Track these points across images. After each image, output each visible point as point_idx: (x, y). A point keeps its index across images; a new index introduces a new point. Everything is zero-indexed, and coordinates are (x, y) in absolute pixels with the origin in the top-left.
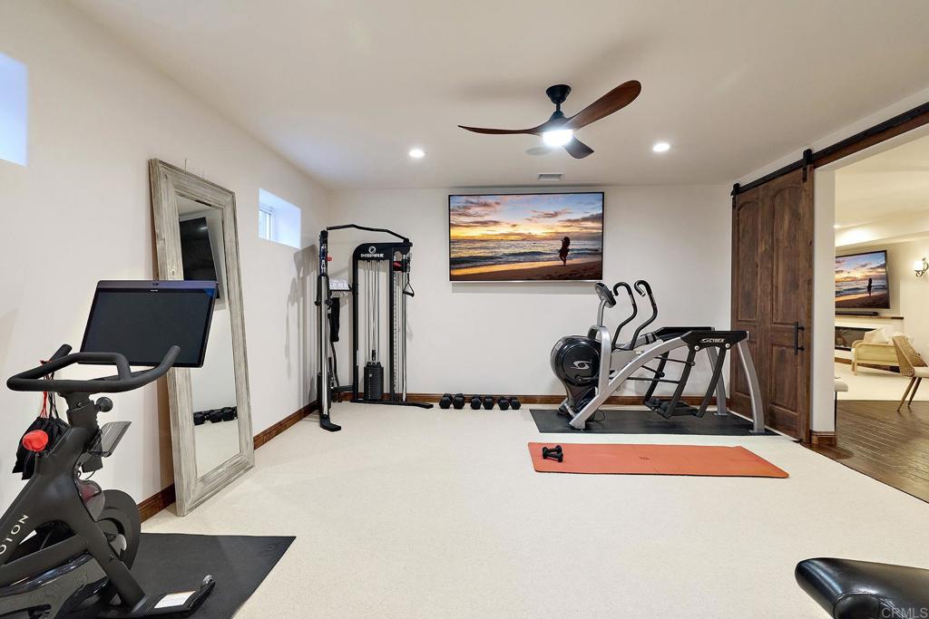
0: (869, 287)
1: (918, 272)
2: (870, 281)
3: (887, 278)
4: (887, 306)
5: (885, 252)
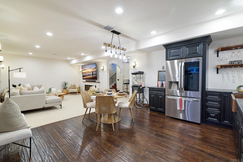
0: (93, 74)
1: (102, 70)
3: (96, 71)
4: (96, 79)
5: (96, 63)
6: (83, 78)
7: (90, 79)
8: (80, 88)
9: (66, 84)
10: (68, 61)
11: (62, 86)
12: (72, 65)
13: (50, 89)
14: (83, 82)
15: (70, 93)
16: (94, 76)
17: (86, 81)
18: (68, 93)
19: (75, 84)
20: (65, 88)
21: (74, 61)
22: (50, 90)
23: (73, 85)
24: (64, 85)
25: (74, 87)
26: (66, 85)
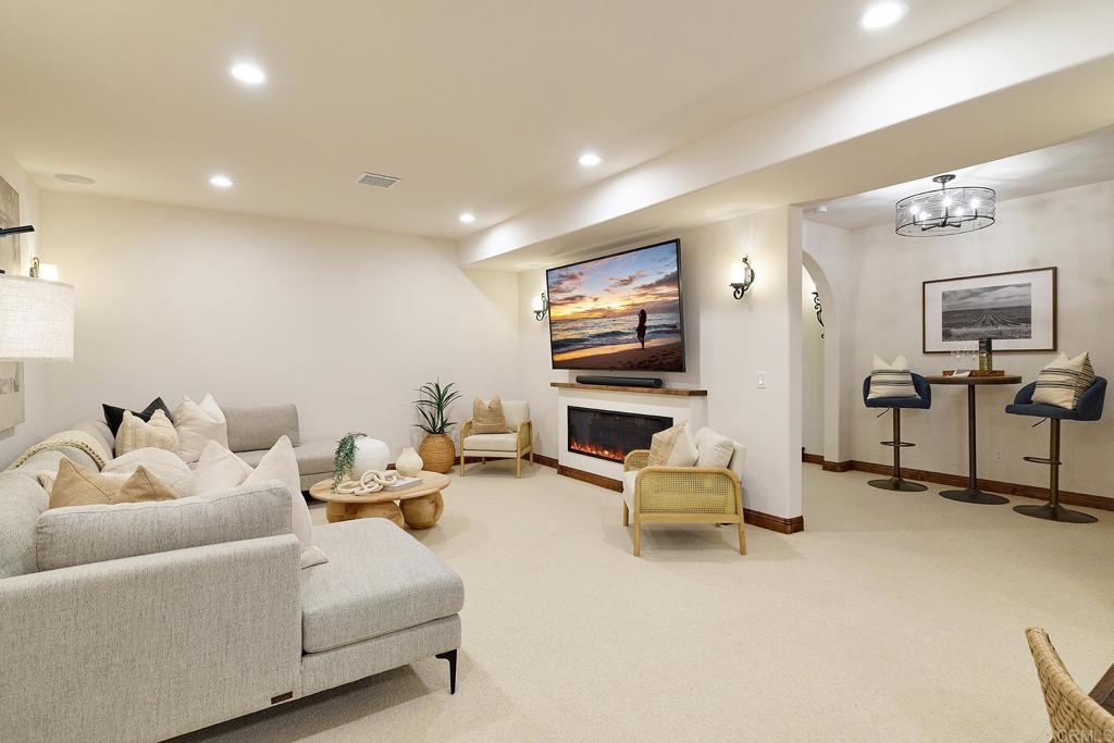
0: (641, 330)
2: (643, 315)
3: (680, 307)
4: (677, 366)
5: (677, 241)
6: (559, 358)
7: (612, 368)
8: (529, 424)
9: (440, 401)
10: (457, 245)
11: (414, 411)
12: (480, 274)
13: (343, 443)
14: (553, 385)
15: (469, 460)
16: (652, 343)
17: (582, 381)
18: (457, 461)
19: (499, 402)
20: (437, 429)
21: (503, 240)
22: (346, 449)
23: (487, 403)
24: (427, 409)
25: (493, 421)
26: (440, 408)
